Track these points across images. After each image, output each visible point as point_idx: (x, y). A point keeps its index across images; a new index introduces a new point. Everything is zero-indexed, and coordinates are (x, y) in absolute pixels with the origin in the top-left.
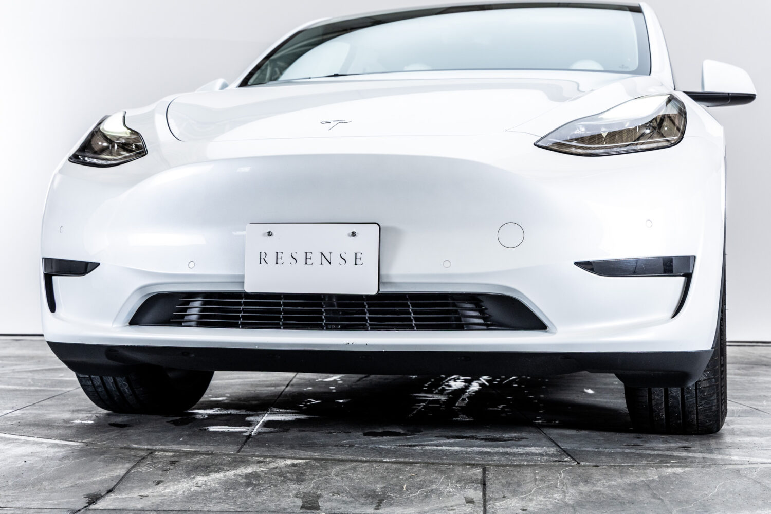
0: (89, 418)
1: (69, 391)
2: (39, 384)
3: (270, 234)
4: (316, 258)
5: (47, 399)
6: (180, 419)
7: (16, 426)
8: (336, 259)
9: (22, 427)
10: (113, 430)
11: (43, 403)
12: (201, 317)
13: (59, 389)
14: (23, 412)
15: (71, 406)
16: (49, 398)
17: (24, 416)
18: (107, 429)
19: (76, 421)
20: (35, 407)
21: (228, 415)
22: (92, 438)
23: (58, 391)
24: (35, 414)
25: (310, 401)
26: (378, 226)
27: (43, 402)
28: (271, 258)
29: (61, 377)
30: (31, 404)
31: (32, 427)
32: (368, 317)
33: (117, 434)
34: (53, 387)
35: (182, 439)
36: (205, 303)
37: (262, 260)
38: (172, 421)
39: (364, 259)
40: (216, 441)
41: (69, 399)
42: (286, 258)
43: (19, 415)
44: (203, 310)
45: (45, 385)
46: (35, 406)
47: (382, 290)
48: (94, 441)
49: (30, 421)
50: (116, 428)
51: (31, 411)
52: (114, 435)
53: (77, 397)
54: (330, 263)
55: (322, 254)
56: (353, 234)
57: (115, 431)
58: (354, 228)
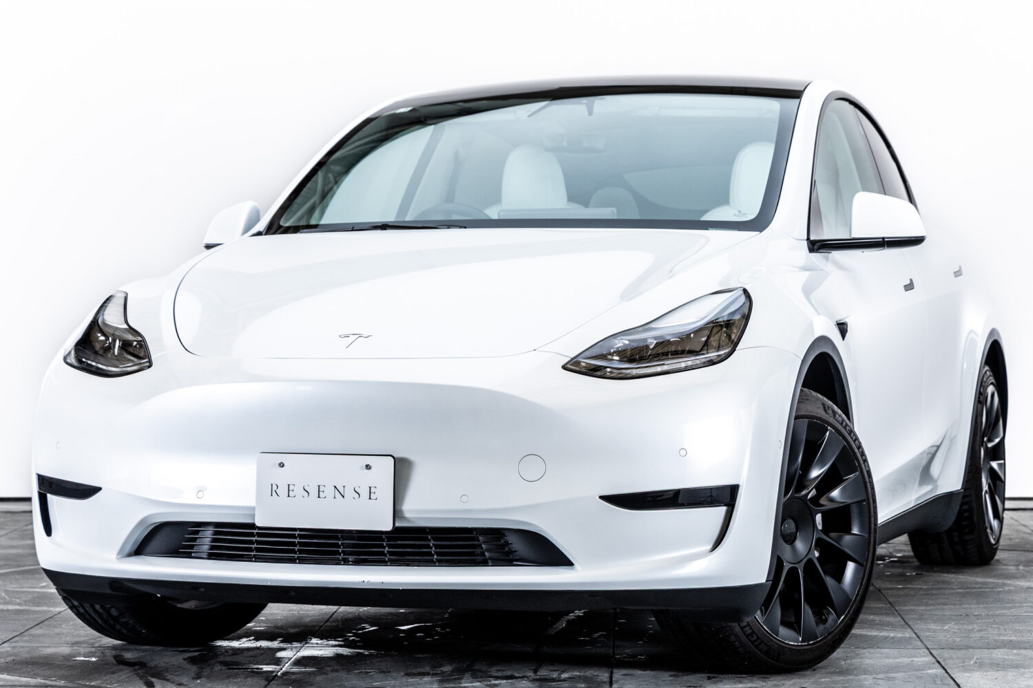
0: (92, 654)
1: (59, 613)
2: (18, 601)
3: (281, 465)
4: (329, 491)
5: (35, 626)
6: (199, 655)
7: (12, 665)
8: (349, 493)
9: (20, 667)
10: (122, 670)
11: (33, 632)
12: (212, 548)
13: (45, 608)
14: (13, 645)
15: (68, 636)
16: (37, 625)
17: (16, 650)
18: (115, 668)
19: (78, 658)
20: (25, 638)
21: (257, 648)
22: (100, 680)
23: (45, 612)
24: (27, 649)
25: (364, 628)
26: (391, 458)
27: (32, 630)
28: (283, 491)
29: (42, 587)
30: (18, 633)
31: (30, 666)
32: (387, 551)
33: (128, 675)
34: (38, 606)
35: (199, 681)
36: (216, 533)
37: (274, 492)
38: (189, 657)
39: (378, 493)
40: (236, 683)
41: (63, 626)
42: (298, 491)
43: (9, 649)
44: (214, 540)
45: (26, 603)
46: (24, 636)
47: (397, 525)
48: (102, 683)
49: (26, 658)
50: (125, 667)
51: (22, 644)
52: (123, 677)
53: (72, 623)
54: (343, 497)
55: (335, 487)
56: (368, 467)
57: (126, 672)
58: (368, 460)
